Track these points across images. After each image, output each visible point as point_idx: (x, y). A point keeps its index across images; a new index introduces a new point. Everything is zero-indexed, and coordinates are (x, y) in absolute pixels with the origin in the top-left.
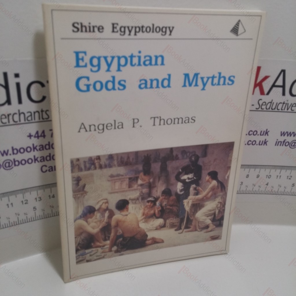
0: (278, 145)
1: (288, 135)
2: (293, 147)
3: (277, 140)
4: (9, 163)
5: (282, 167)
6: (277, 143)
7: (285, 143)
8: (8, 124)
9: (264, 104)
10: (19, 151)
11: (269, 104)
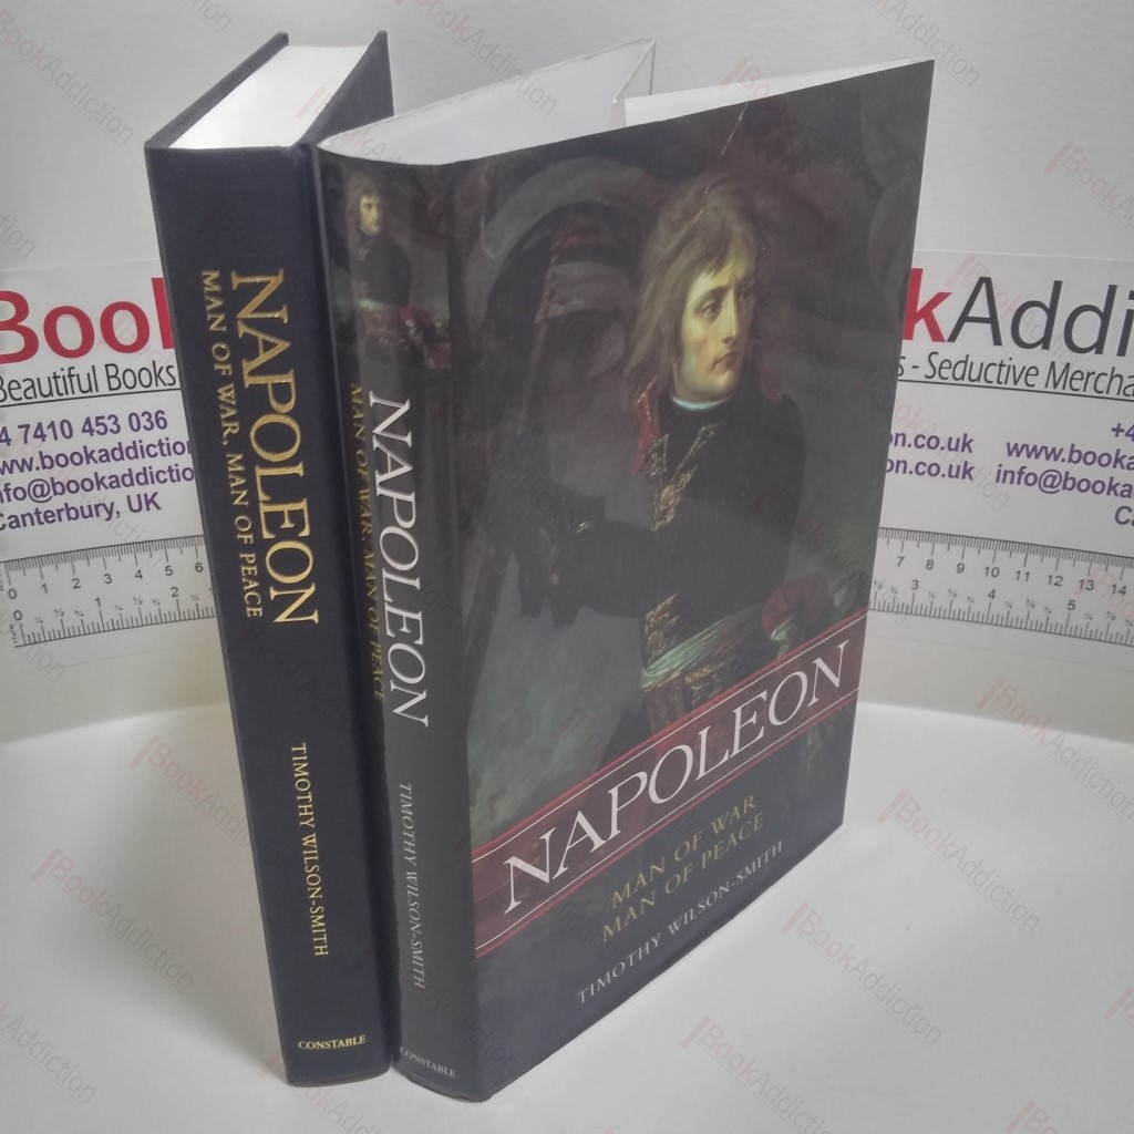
0: (1004, 481)
1: (1029, 456)
2: (1049, 490)
3: (1000, 466)
5: (1028, 548)
6: (1002, 476)
7: (1023, 476)
9: (946, 364)
11: (961, 366)
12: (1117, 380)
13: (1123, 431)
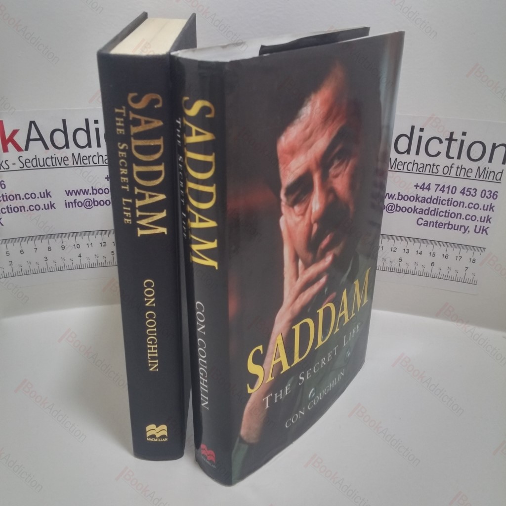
4: (89, 202)
8: (88, 165)
10: (98, 192)
12: (416, 165)
13: (419, 186)
